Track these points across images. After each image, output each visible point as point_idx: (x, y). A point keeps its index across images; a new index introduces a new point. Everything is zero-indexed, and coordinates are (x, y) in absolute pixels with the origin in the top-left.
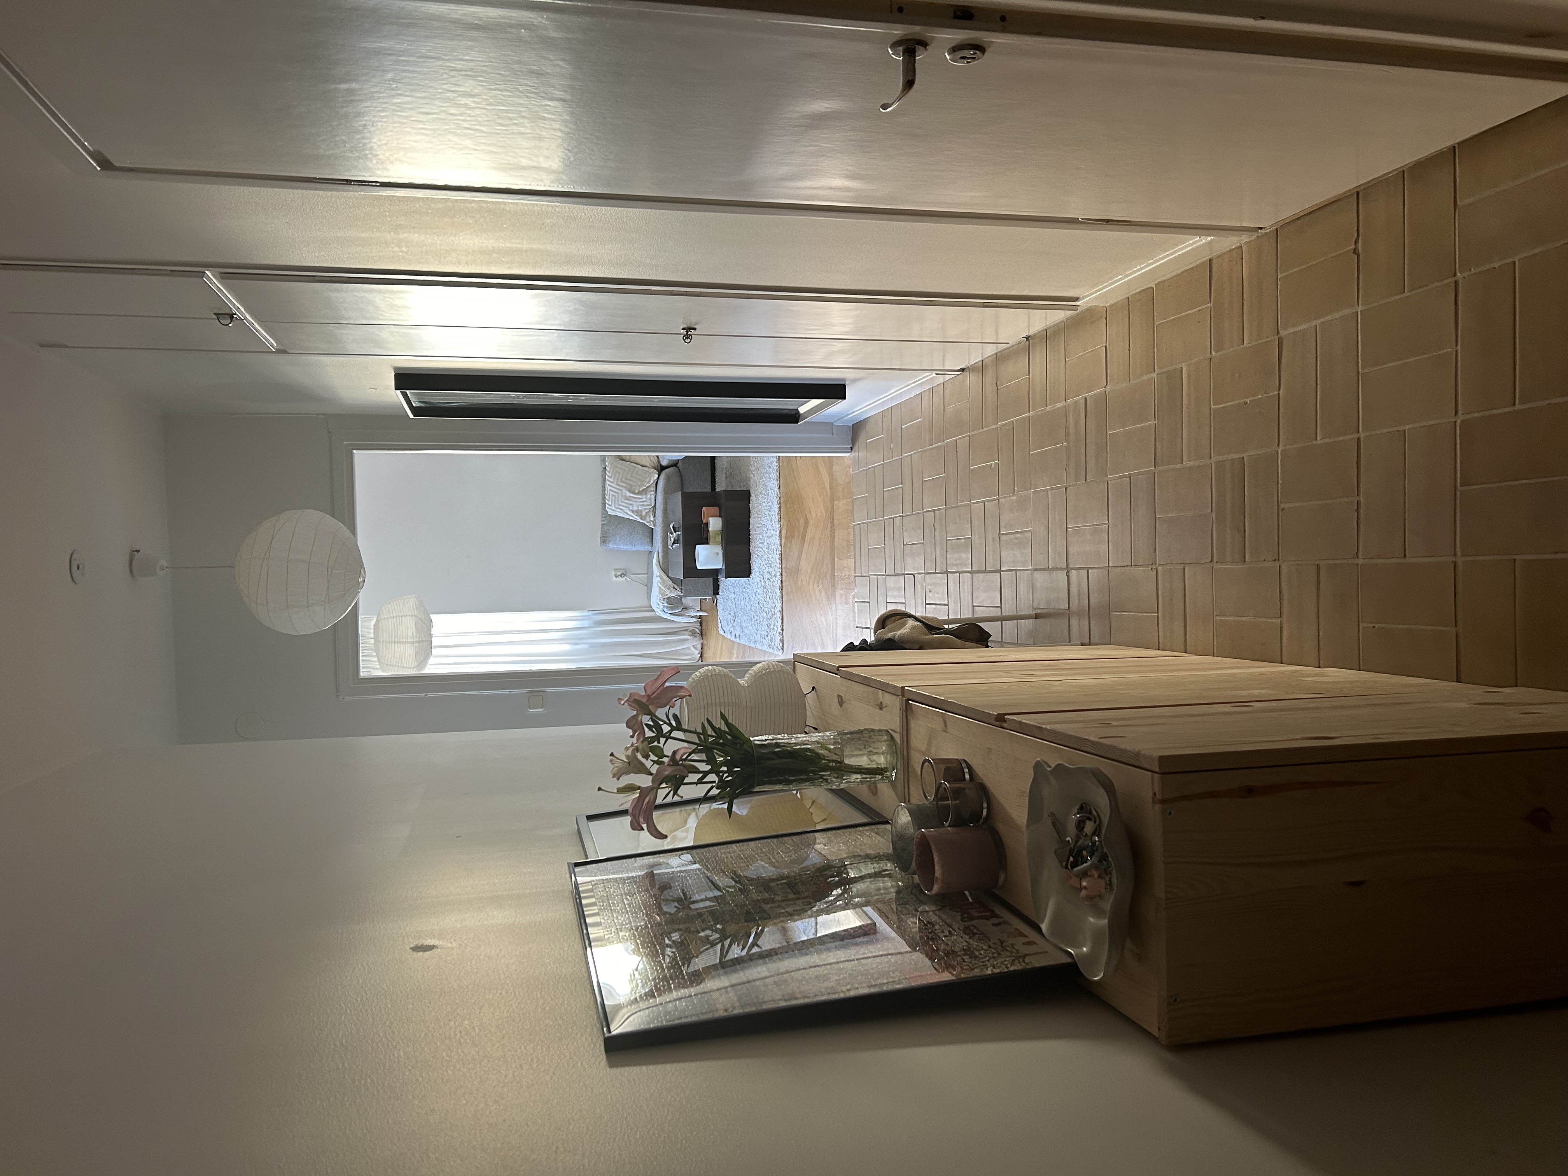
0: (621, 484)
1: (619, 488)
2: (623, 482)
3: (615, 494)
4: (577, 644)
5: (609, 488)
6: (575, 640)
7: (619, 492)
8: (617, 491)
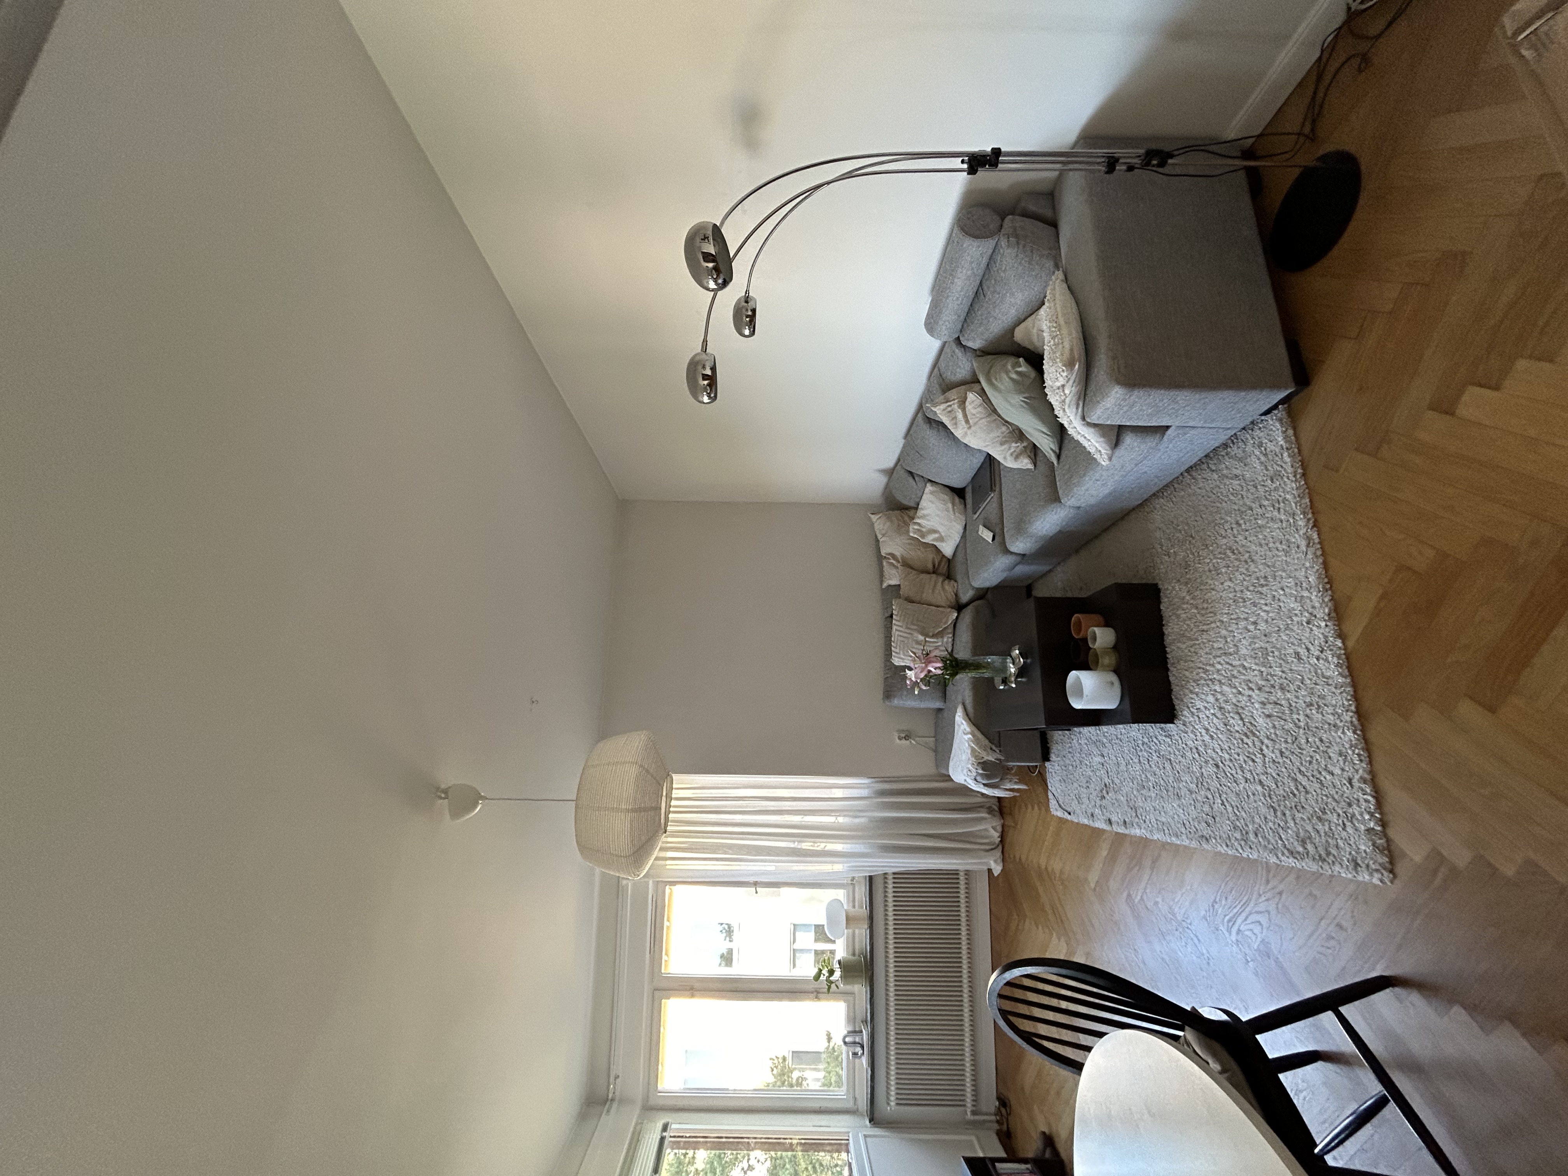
0: (913, 627)
1: (909, 631)
2: (914, 624)
3: (903, 639)
4: (856, 817)
5: (897, 633)
6: (854, 813)
7: (909, 636)
8: (905, 635)
